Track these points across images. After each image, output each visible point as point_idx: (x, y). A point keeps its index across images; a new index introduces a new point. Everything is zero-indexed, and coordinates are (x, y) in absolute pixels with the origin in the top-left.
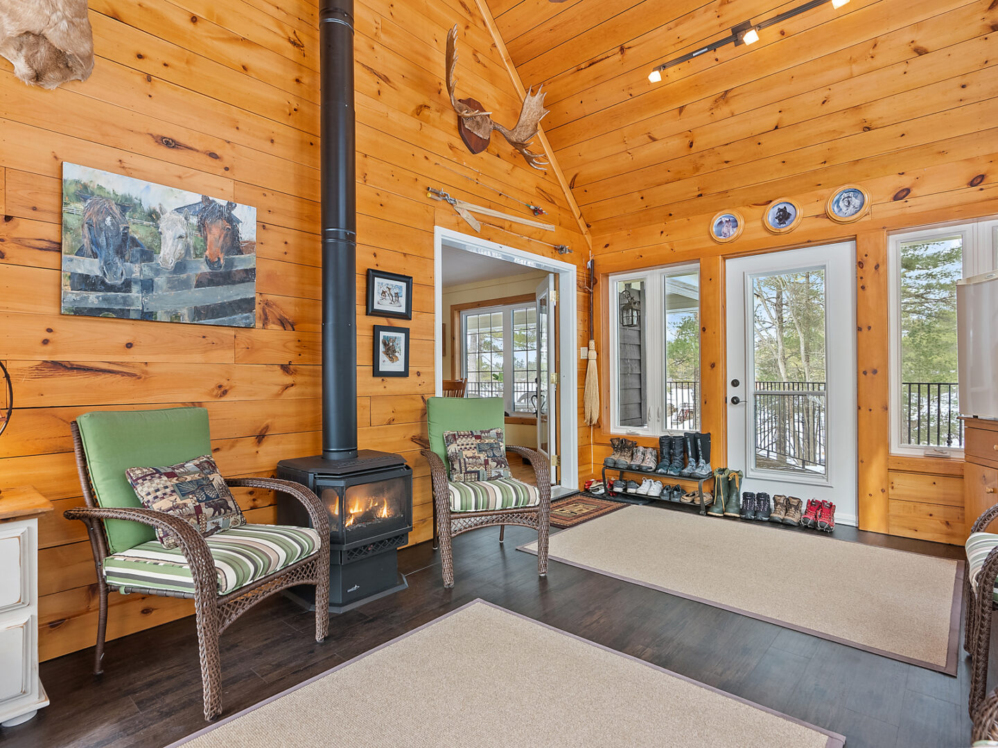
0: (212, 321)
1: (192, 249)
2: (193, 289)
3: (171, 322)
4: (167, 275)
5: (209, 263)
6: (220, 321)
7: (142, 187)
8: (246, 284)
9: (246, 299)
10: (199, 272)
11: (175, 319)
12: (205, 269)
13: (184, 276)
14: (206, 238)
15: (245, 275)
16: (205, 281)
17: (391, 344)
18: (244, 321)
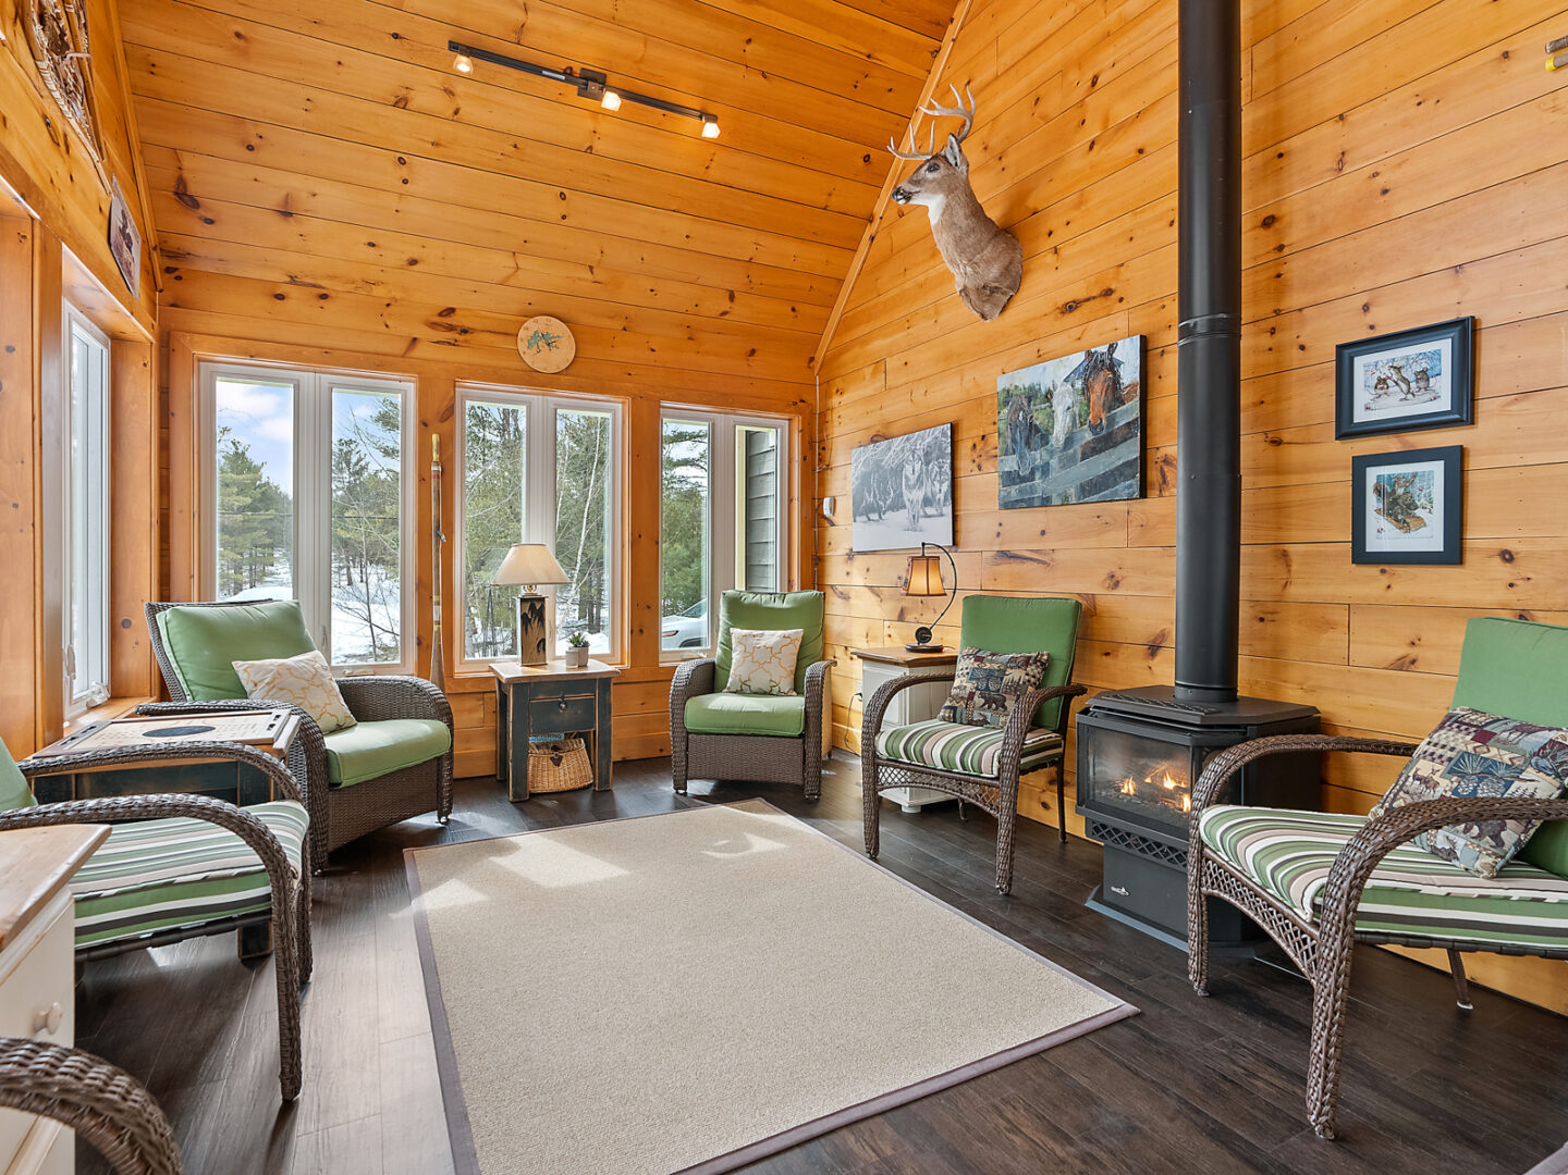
0: (1095, 497)
1: (1077, 418)
2: (1079, 463)
3: (1062, 505)
4: (1059, 454)
5: (1093, 428)
6: (1103, 496)
7: (1041, 370)
8: (1128, 442)
9: (1128, 462)
10: (1085, 441)
11: (1065, 502)
12: (1089, 436)
13: (1071, 451)
14: (1089, 401)
15: (1127, 431)
16: (1088, 451)
17: (1400, 491)
18: (1127, 491)
